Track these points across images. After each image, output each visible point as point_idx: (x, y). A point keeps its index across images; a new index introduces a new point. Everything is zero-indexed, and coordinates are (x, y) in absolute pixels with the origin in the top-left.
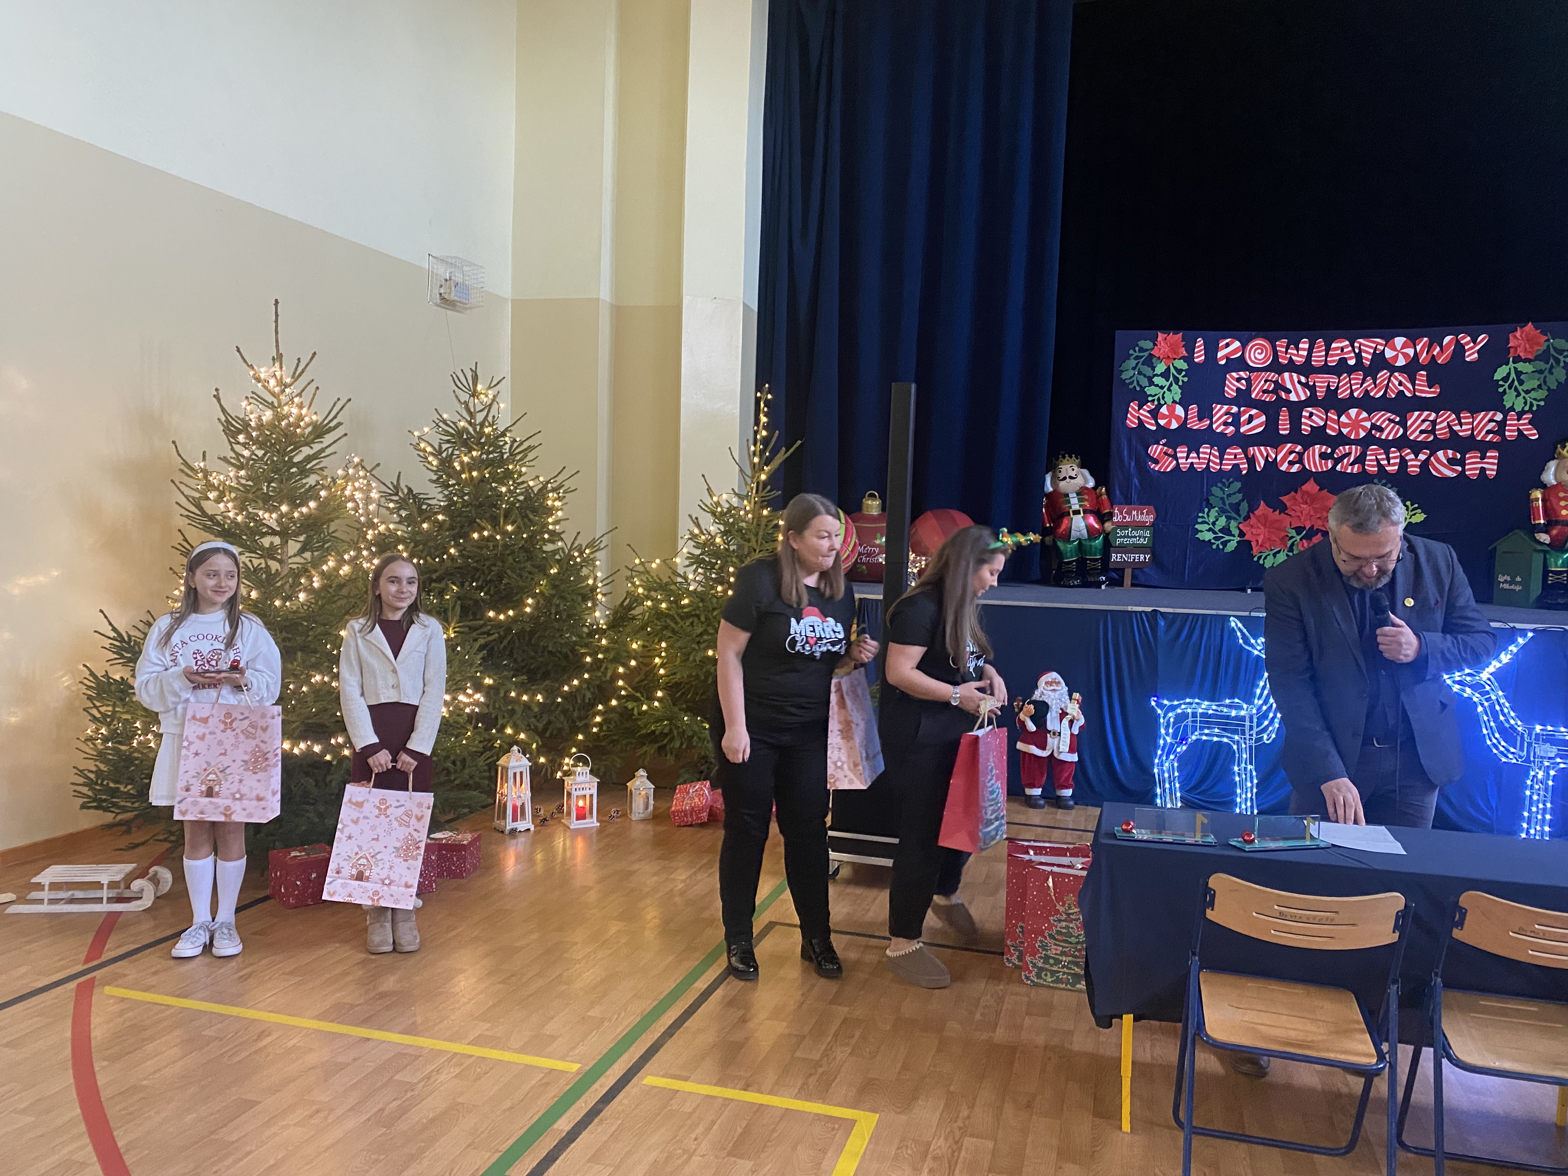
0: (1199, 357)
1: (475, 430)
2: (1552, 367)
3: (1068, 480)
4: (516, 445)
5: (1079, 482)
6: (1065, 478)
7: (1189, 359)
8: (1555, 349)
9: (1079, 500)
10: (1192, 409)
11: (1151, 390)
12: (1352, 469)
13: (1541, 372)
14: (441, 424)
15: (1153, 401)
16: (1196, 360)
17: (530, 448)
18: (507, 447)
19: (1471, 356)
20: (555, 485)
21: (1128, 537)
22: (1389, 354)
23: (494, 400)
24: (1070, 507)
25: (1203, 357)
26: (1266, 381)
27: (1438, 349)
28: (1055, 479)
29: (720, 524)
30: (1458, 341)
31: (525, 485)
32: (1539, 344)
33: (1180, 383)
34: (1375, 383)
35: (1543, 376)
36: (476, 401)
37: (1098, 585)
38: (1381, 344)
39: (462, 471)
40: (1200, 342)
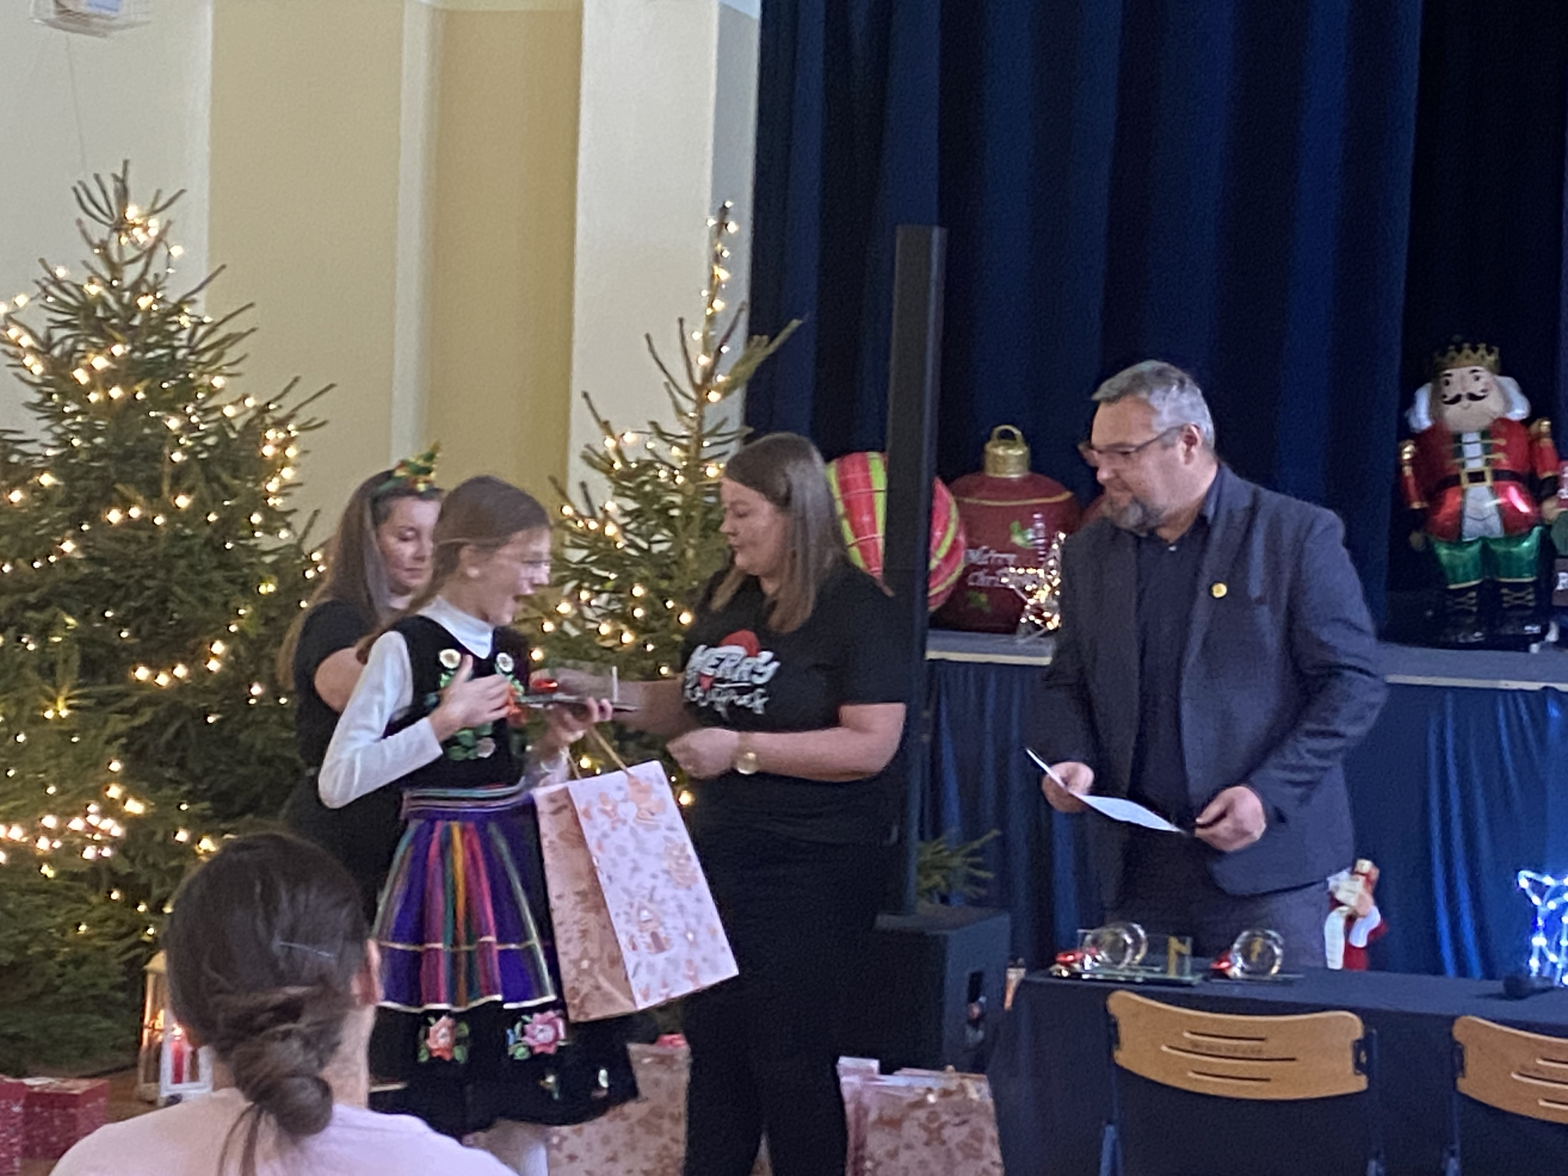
1: (119, 300)
3: (1465, 402)
4: (201, 330)
5: (1493, 405)
6: (1457, 399)
14: (52, 289)
17: (232, 339)
18: (184, 335)
20: (280, 414)
23: (159, 239)
24: (1464, 465)
28: (1438, 400)
29: (624, 495)
31: (218, 415)
36: (124, 240)
39: (92, 387)
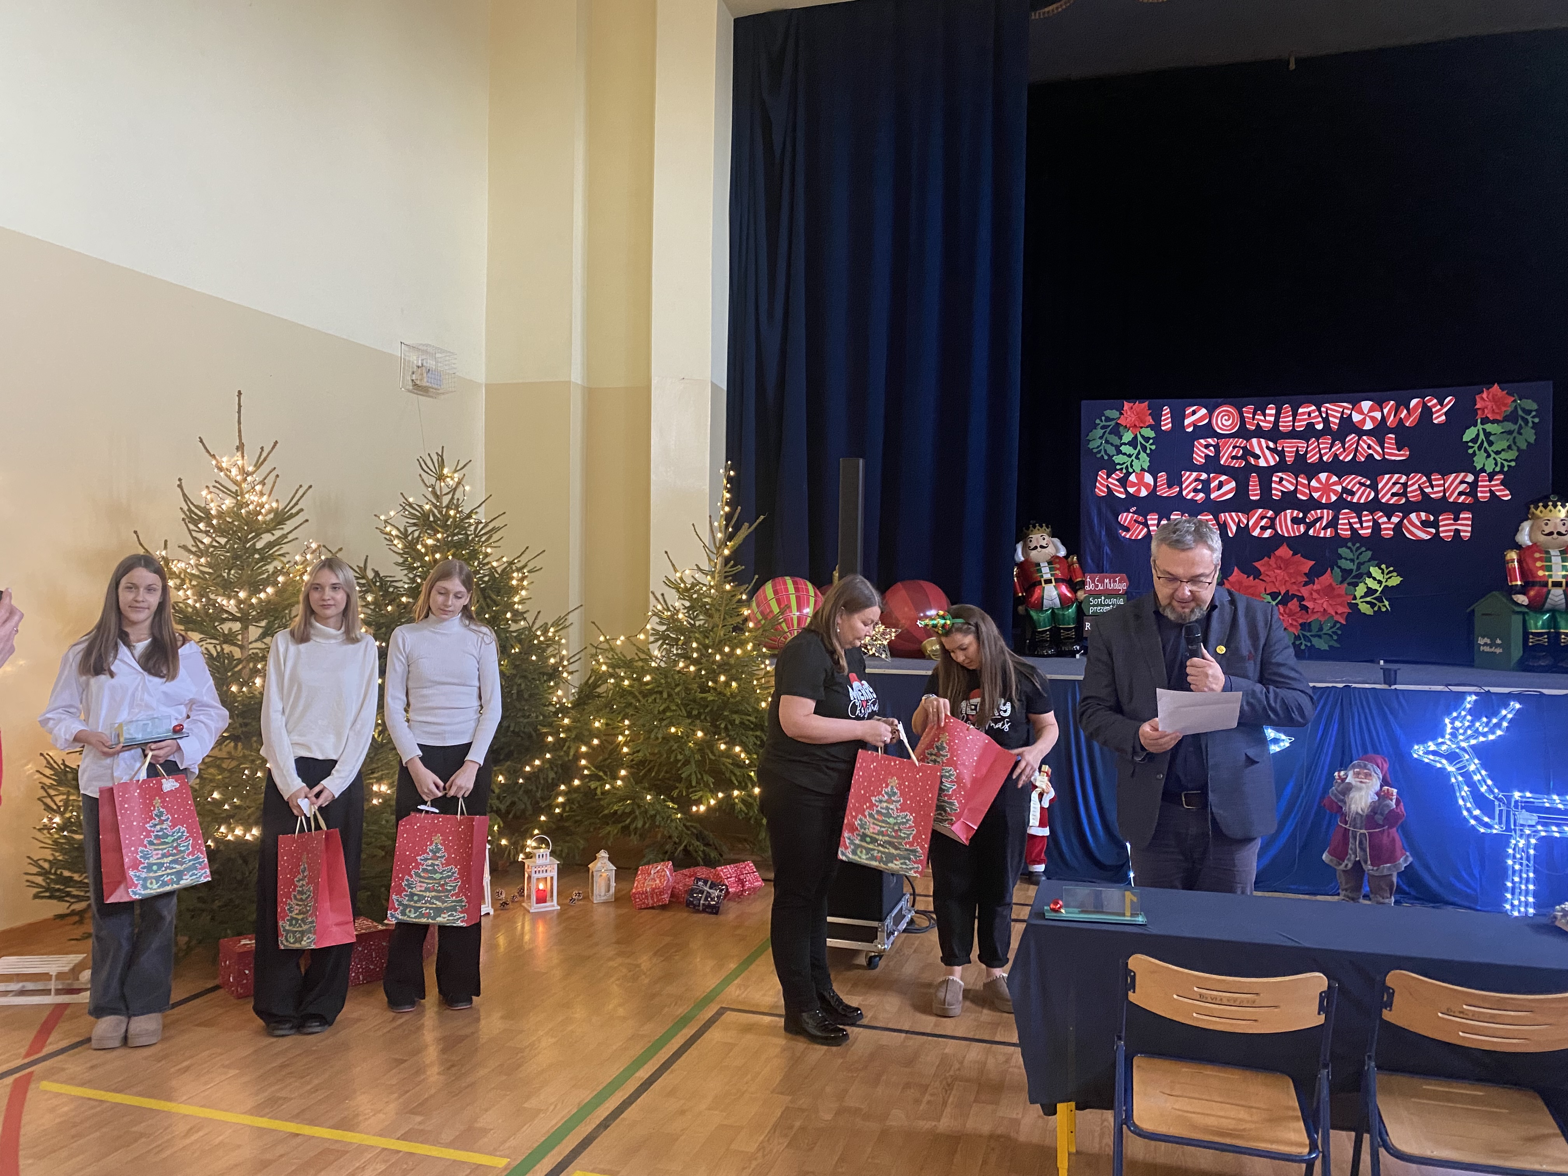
0: (1166, 425)
1: (440, 512)
2: (1520, 427)
3: (1039, 549)
4: (480, 526)
5: (1051, 550)
6: (1036, 548)
7: (1156, 427)
8: (1524, 410)
9: (1051, 570)
10: (1161, 476)
11: (1118, 459)
12: (1325, 533)
13: (1510, 432)
14: (407, 507)
15: (1122, 469)
16: (1163, 428)
17: (495, 530)
18: (472, 528)
19: (1439, 418)
20: (519, 565)
21: (1101, 605)
22: (1356, 417)
23: (459, 483)
24: (1042, 576)
25: (1170, 425)
26: (1234, 447)
27: (1405, 412)
28: (1026, 549)
29: (684, 599)
30: (1425, 405)
31: (489, 566)
32: (1506, 405)
33: (1148, 451)
34: (1343, 446)
35: (1511, 438)
36: (442, 484)
37: (1073, 654)
38: (1348, 409)
39: (426, 554)
40: (1166, 410)
